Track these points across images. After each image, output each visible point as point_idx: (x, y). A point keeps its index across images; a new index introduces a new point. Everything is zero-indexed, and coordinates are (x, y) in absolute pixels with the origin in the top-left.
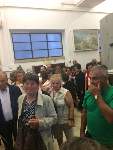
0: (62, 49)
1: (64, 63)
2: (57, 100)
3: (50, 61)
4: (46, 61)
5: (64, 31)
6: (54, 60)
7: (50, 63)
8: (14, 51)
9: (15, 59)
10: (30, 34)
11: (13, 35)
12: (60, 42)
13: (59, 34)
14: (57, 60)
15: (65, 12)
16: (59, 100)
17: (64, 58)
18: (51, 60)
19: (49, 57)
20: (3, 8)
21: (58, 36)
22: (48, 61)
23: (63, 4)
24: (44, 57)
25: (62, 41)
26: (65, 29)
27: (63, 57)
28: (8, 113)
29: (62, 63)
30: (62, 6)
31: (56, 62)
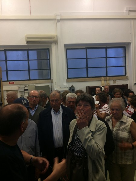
0: (125, 67)
1: (127, 85)
2: (119, 131)
3: (108, 82)
4: (103, 82)
5: (129, 44)
6: (114, 80)
7: (108, 84)
8: (68, 69)
9: (68, 78)
10: (86, 49)
11: (68, 50)
12: (123, 58)
13: (122, 48)
14: (117, 81)
15: (133, 21)
16: (121, 131)
17: (127, 79)
18: (109, 80)
19: (107, 76)
20: (59, 21)
21: (121, 50)
22: (106, 81)
23: (130, 11)
24: (101, 77)
25: (125, 57)
26: (130, 42)
27: (126, 77)
28: (58, 138)
29: (124, 84)
30: (129, 13)
31: (116, 83)
